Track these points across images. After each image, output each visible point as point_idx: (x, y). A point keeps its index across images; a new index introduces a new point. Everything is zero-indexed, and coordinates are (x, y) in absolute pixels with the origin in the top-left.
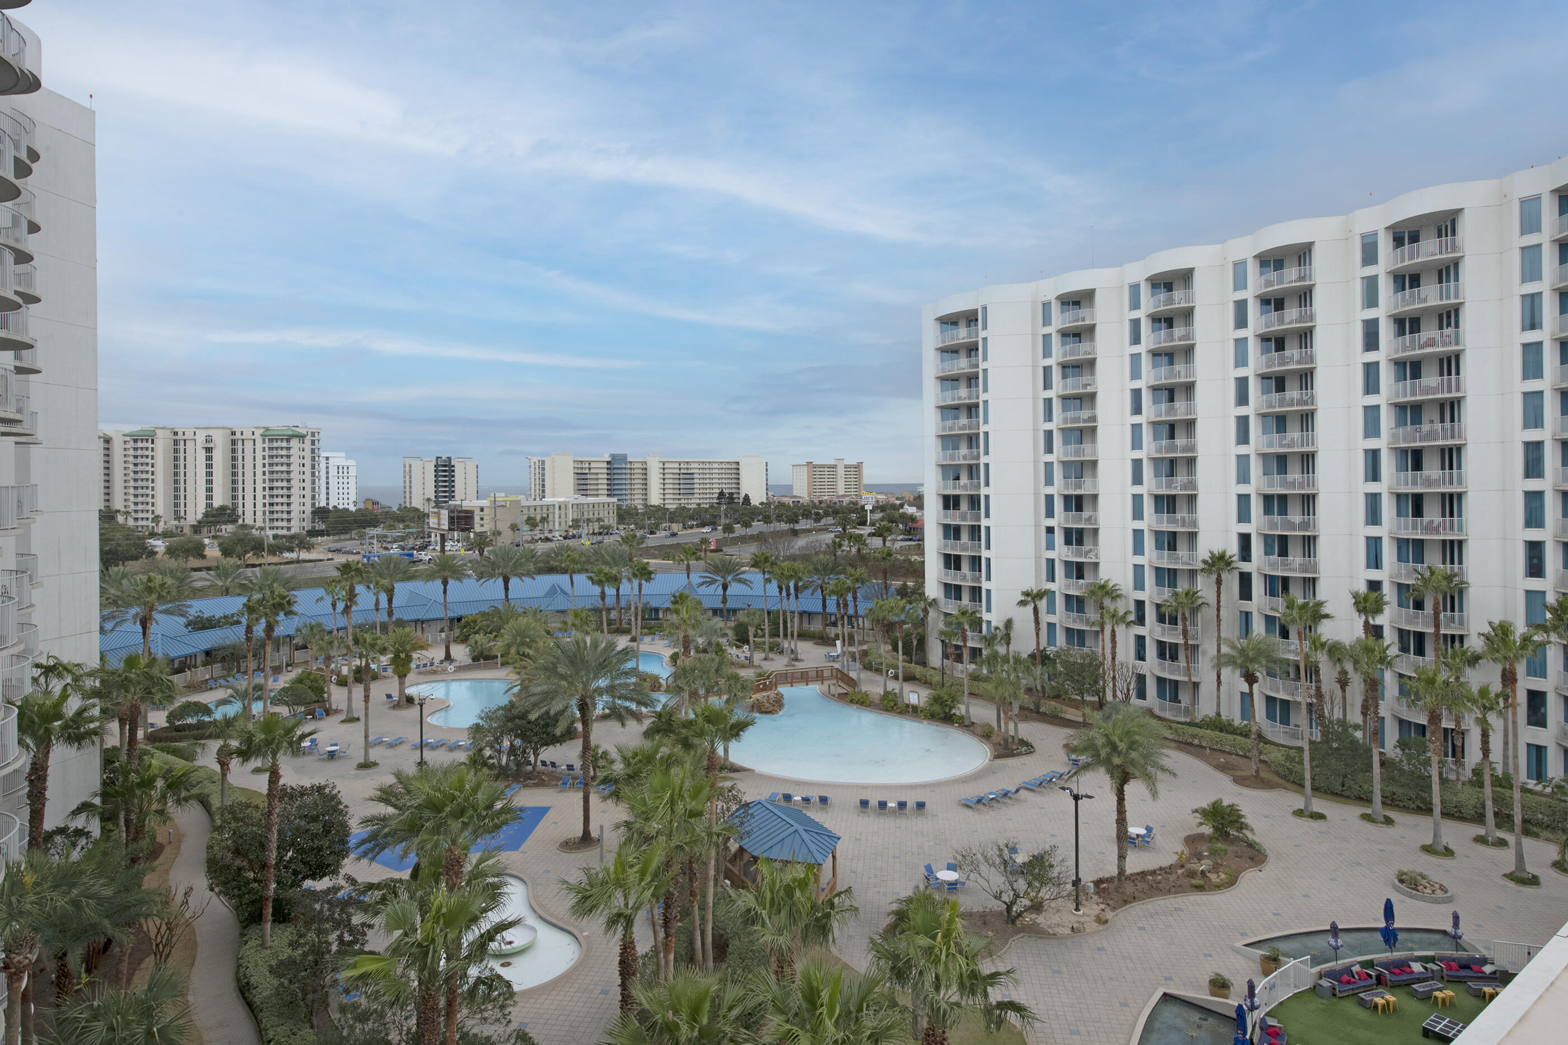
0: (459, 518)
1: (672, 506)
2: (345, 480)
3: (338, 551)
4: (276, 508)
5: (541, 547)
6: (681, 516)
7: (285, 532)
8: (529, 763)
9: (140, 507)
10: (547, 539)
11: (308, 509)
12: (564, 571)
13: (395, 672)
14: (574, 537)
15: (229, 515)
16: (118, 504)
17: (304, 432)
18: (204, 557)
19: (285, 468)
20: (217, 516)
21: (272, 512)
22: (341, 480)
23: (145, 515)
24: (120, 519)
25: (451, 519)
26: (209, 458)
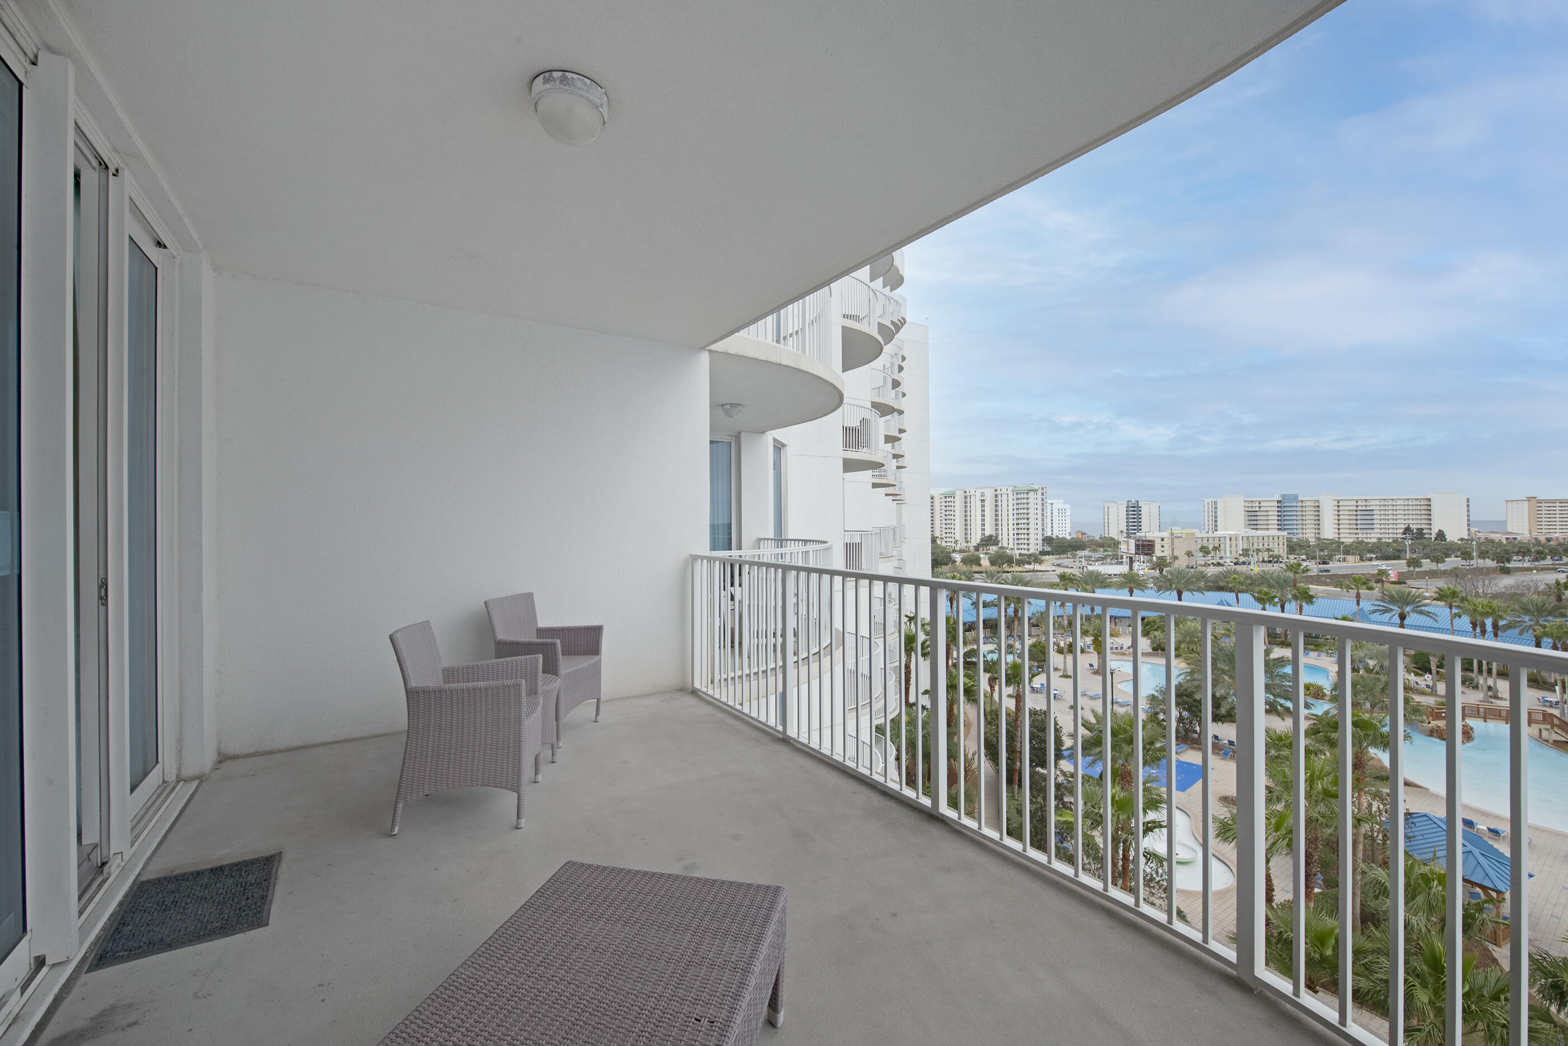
0: (1143, 545)
1: (1348, 539)
2: (1064, 518)
3: (1059, 565)
4: (1020, 536)
5: (1212, 571)
6: (1360, 550)
7: (1025, 552)
8: (1195, 732)
9: (948, 535)
10: (1219, 564)
11: (1040, 537)
12: (1231, 590)
13: (1095, 649)
14: (1244, 563)
15: (994, 541)
16: (937, 534)
17: (1036, 487)
18: (980, 565)
19: (1025, 511)
20: (989, 541)
21: (1018, 539)
22: (1060, 518)
23: (950, 540)
24: (939, 542)
25: (1137, 546)
26: (983, 506)
